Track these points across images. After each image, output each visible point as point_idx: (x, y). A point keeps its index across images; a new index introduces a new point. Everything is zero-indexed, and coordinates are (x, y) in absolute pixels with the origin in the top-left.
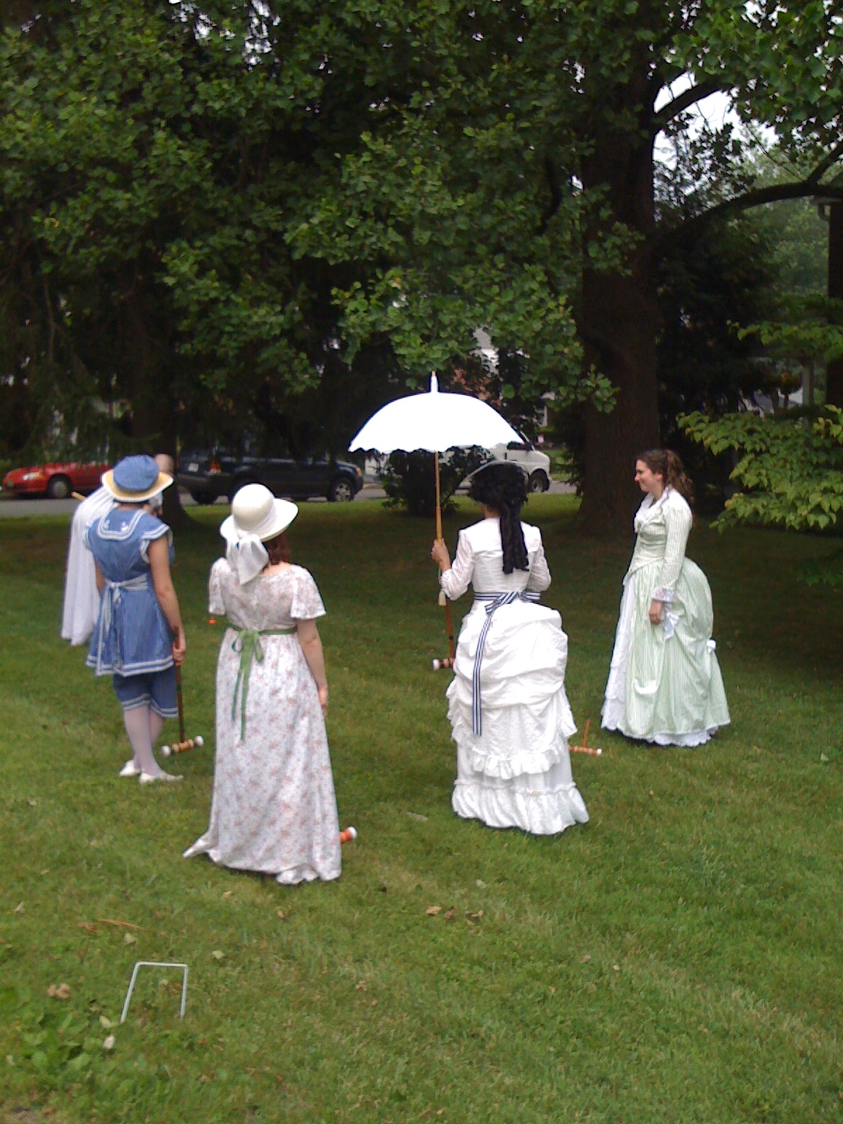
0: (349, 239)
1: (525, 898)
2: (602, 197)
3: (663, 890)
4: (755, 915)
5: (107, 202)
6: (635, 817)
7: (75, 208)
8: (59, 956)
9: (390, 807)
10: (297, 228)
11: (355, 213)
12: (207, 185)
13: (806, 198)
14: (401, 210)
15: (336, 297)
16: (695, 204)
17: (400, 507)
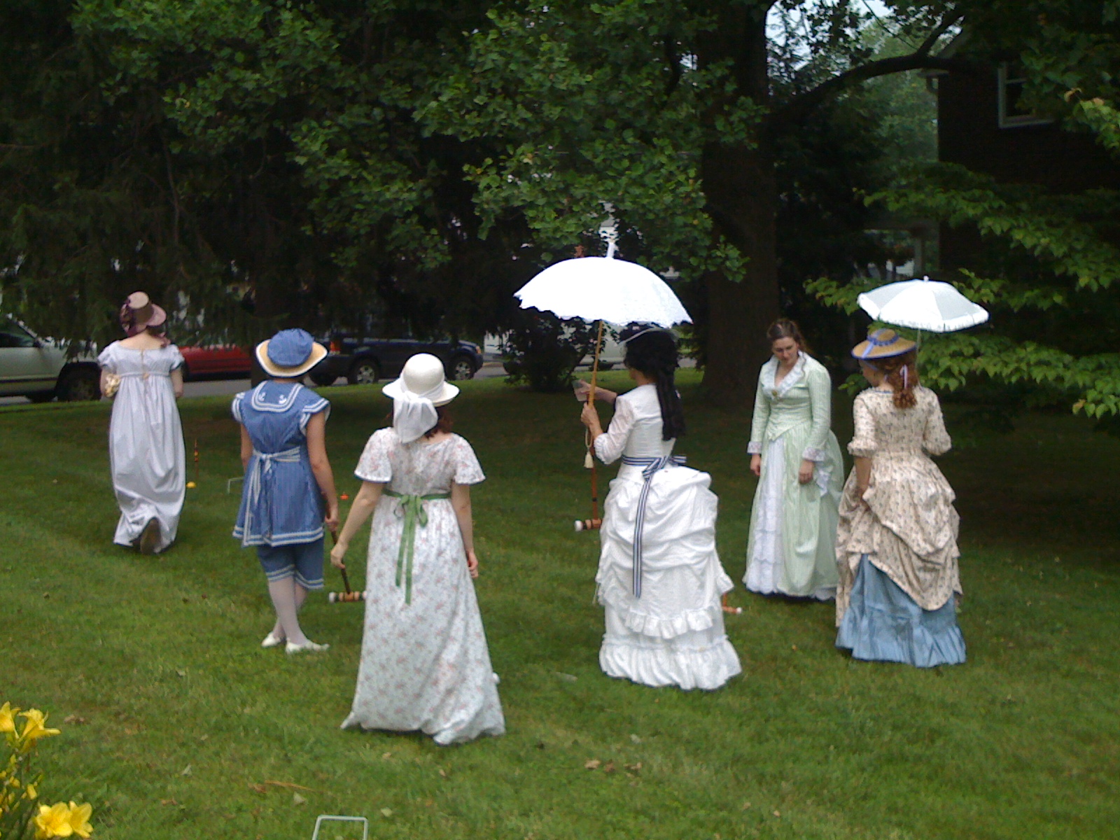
0: (478, 116)
1: (680, 750)
2: (727, 72)
3: (814, 739)
4: (905, 759)
5: (235, 82)
6: (779, 671)
7: (205, 89)
8: (234, 815)
9: (540, 669)
10: (425, 106)
11: (483, 91)
12: (335, 65)
13: (908, 72)
14: (529, 87)
15: (468, 174)
16: (805, 80)
17: (522, 383)
